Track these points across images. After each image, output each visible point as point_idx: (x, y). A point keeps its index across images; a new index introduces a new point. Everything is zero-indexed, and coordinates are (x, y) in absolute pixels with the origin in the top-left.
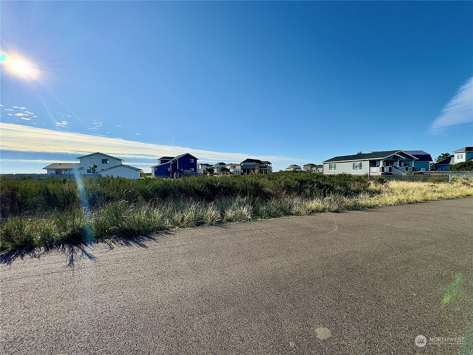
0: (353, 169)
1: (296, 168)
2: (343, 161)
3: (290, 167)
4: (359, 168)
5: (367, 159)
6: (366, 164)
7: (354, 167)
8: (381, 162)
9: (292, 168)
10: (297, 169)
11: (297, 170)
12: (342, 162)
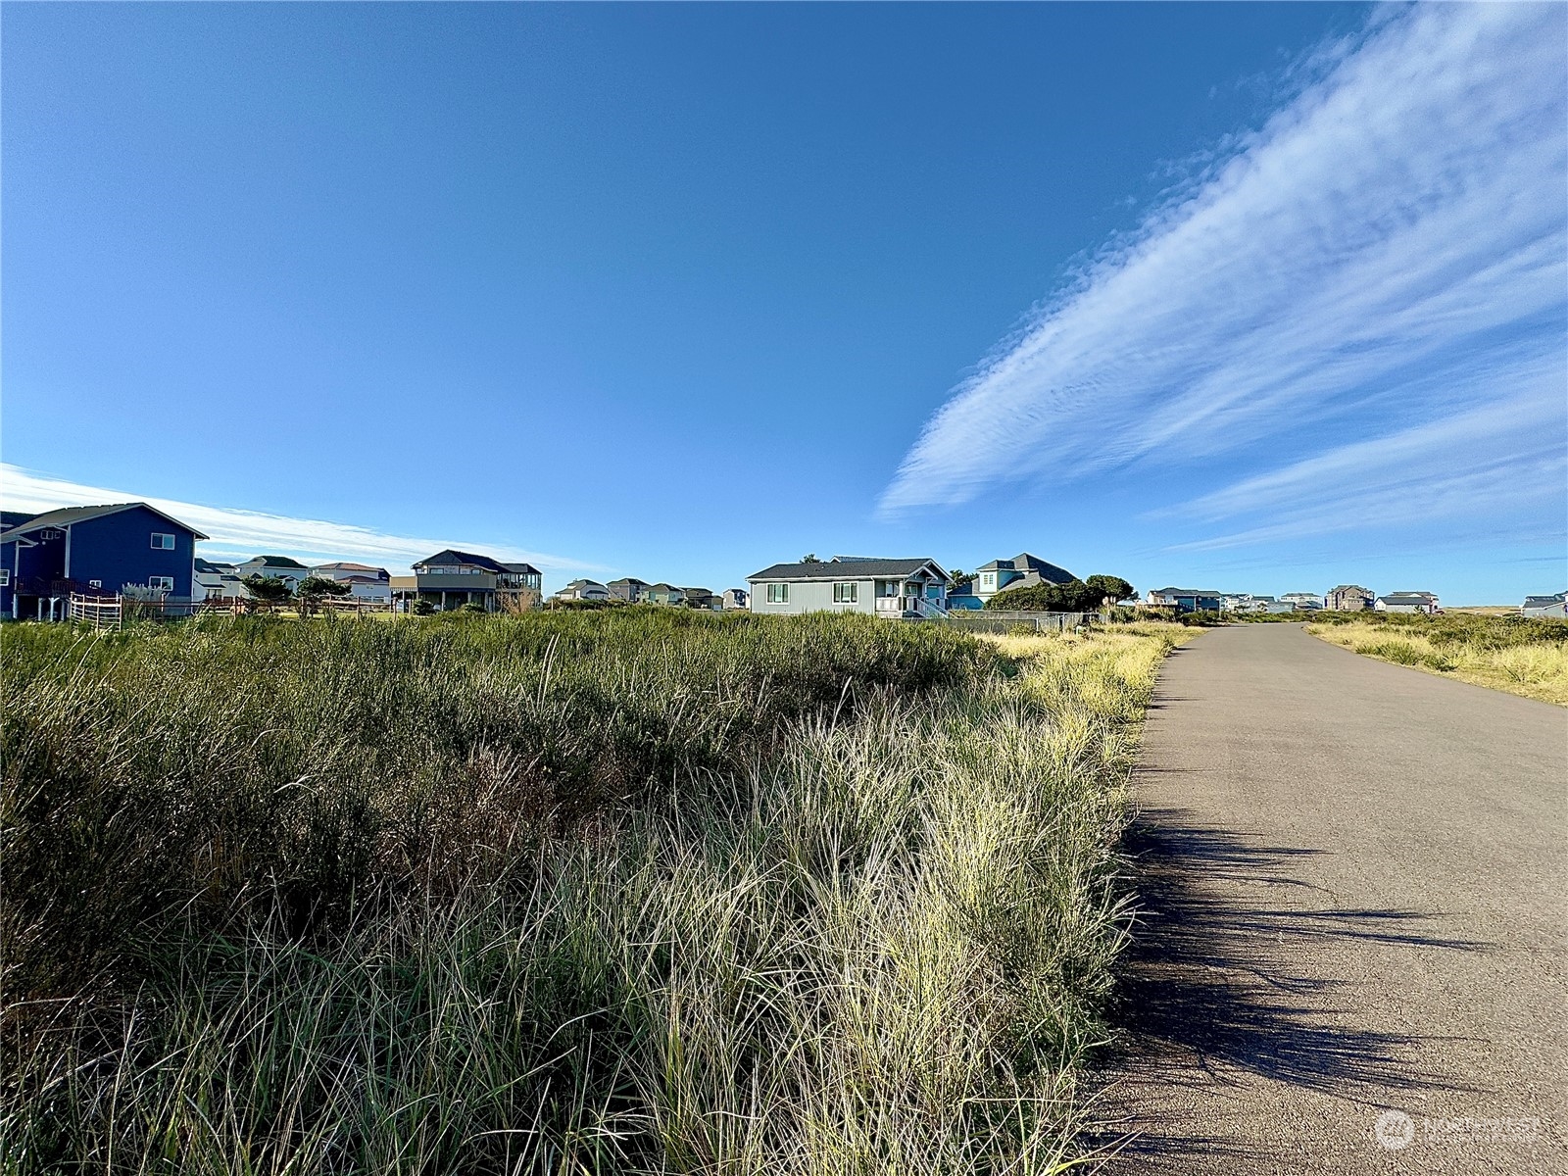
0: (835, 601)
1: (591, 592)
2: (807, 578)
3: (570, 587)
4: (849, 599)
5: (872, 577)
6: (866, 589)
7: (838, 593)
8: (901, 585)
9: (578, 592)
10: (594, 595)
11: (593, 597)
12: (806, 582)
